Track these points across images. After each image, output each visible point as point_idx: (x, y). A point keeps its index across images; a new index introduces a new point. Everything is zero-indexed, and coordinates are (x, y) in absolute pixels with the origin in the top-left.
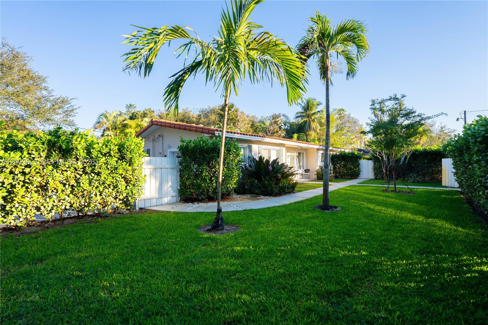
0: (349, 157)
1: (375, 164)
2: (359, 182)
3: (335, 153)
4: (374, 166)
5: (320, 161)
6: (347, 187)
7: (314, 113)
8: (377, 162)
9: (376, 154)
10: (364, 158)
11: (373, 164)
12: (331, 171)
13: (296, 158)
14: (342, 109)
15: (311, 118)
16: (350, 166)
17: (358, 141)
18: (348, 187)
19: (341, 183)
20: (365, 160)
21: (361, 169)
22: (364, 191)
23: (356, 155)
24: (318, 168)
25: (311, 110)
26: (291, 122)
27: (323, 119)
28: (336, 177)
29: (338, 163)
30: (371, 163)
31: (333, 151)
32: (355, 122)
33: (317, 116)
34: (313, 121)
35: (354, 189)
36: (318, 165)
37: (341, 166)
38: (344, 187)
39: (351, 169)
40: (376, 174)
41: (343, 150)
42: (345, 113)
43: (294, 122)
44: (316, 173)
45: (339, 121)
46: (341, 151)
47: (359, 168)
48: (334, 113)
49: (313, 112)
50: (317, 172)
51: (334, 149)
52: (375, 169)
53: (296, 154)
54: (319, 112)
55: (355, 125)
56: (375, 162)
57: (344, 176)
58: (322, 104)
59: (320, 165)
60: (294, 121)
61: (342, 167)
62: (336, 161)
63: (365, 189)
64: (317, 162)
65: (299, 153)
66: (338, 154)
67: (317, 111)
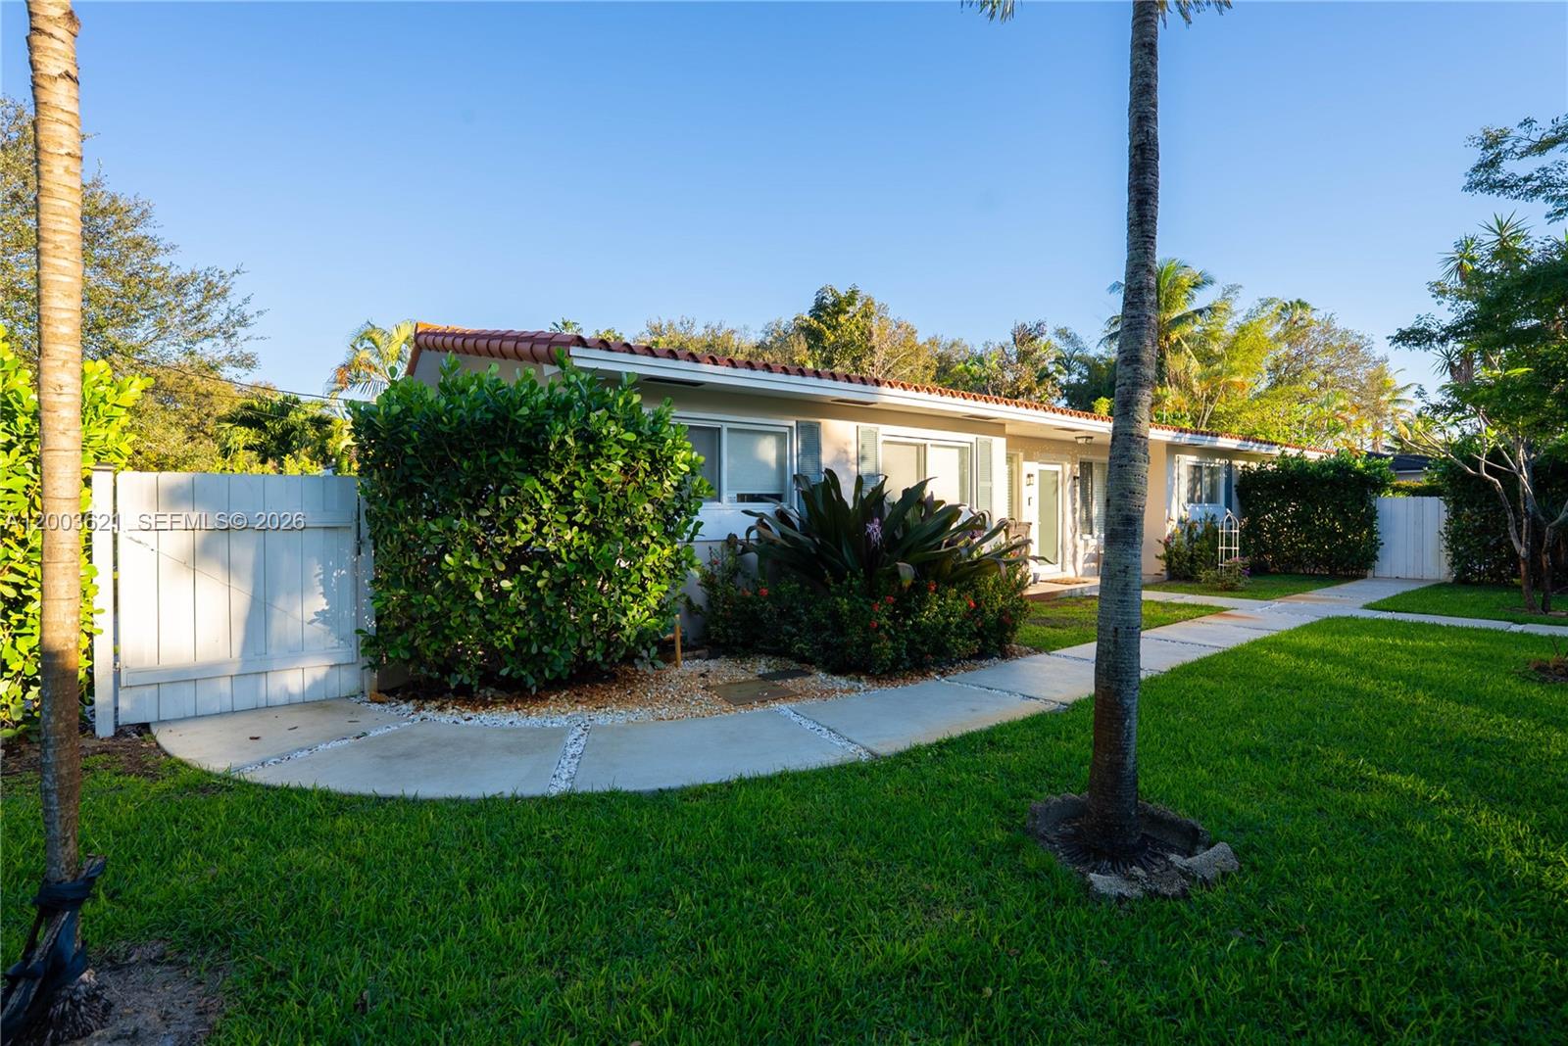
0: (1324, 482)
1: (1456, 513)
2: (1374, 599)
3: (1254, 466)
4: (1449, 522)
5: (1184, 500)
6: (1305, 627)
7: (1180, 320)
8: (1471, 504)
9: (1475, 465)
10: (1396, 489)
11: (1445, 516)
12: (1229, 544)
13: (1068, 485)
14: (1298, 301)
15: (1167, 339)
16: (1325, 519)
17: (1367, 425)
18: (1310, 628)
19: (1276, 604)
20: (1400, 496)
21: (1385, 537)
22: (1407, 667)
23: (1358, 473)
24: (1171, 527)
25: (1168, 309)
26: (1091, 354)
27: (1215, 339)
28: (1257, 570)
29: (1272, 510)
30: (1434, 512)
31: (1250, 456)
32: (1354, 349)
33: (1194, 328)
34: (1177, 347)
35: (1346, 646)
36: (1175, 516)
37: (1280, 519)
38: (1291, 633)
39: (1331, 534)
40: (1459, 560)
41: (1292, 452)
42: (1308, 315)
43: (1101, 358)
44: (1162, 551)
45: (1283, 349)
46: (1283, 455)
47: (1371, 533)
48: (1263, 315)
49: (1176, 314)
50: (1167, 544)
51: (1255, 448)
52: (1456, 537)
53: (1068, 467)
54: (1200, 312)
55: (1353, 362)
56: (1456, 502)
57: (1299, 562)
58: (1211, 282)
59: (1184, 514)
60: (1101, 351)
61: (1290, 527)
62: (1261, 499)
63: (1413, 653)
64: (1170, 503)
65: (1082, 464)
66: (1270, 467)
67: (1190, 309)
